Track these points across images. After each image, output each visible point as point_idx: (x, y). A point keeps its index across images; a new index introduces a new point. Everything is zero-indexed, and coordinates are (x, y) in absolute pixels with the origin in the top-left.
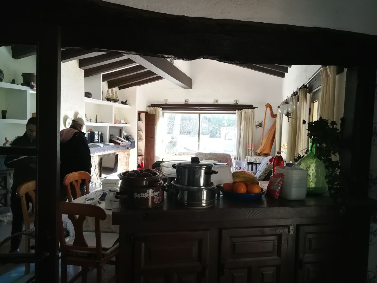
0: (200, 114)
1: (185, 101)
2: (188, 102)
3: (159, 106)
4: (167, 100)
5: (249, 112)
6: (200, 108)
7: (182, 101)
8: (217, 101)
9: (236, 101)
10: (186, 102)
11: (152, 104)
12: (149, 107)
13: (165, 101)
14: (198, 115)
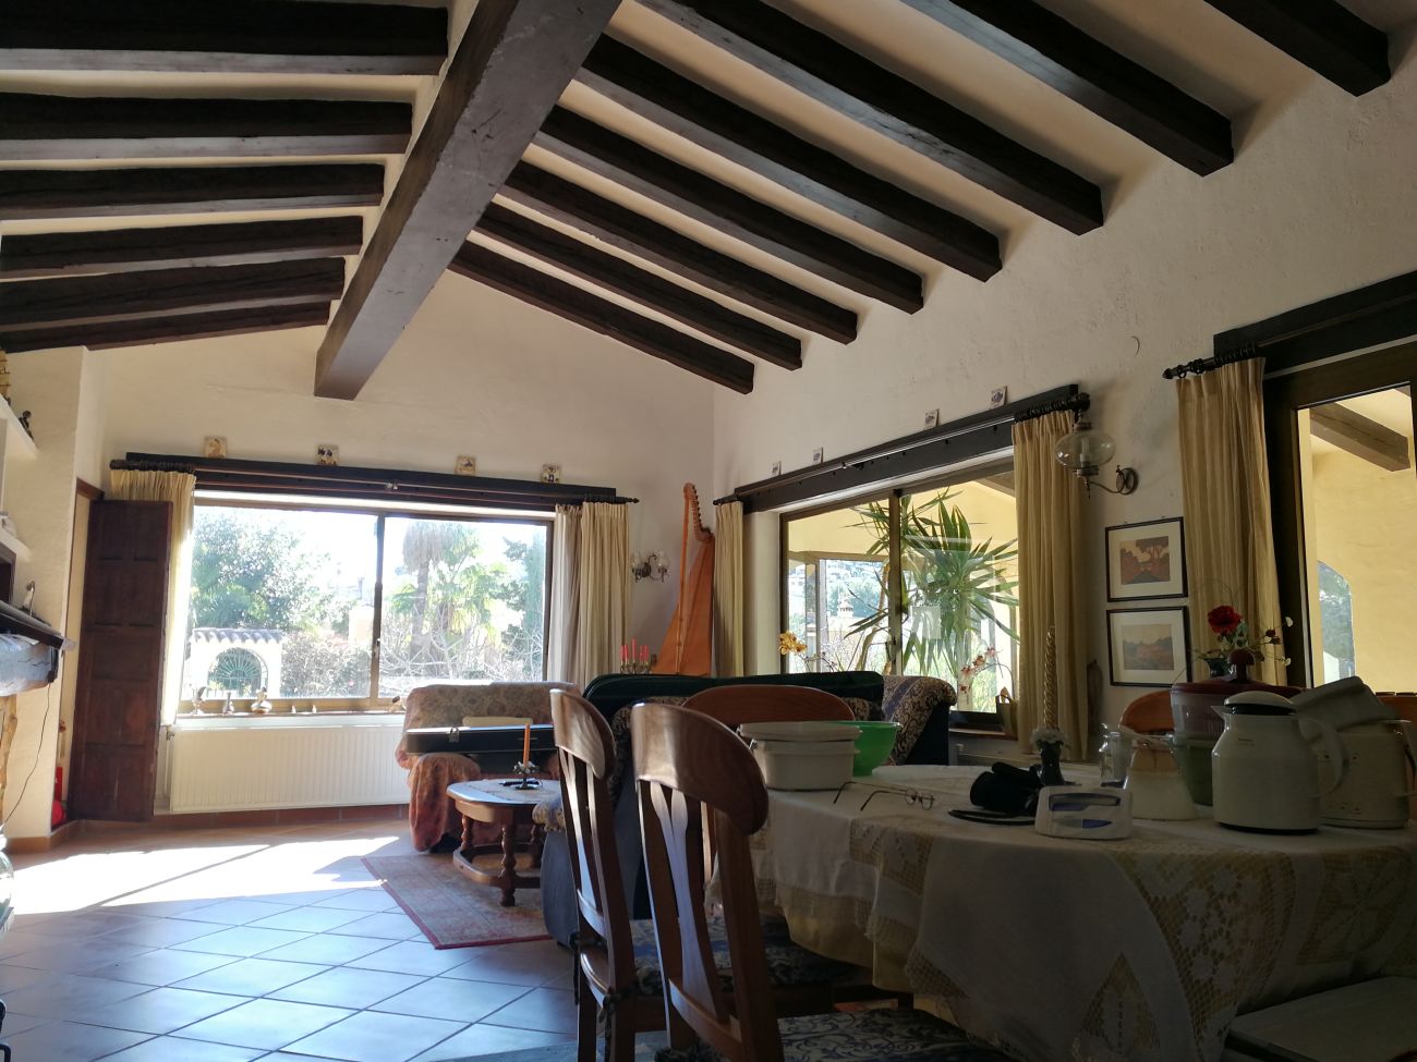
0: (383, 514)
1: (321, 452)
2: (334, 458)
3: (181, 465)
4: (224, 440)
5: (608, 517)
6: (400, 488)
7: (302, 449)
8: (469, 464)
9: (551, 469)
10: (325, 458)
11: (130, 456)
12: (115, 465)
13: (211, 445)
14: (374, 519)
